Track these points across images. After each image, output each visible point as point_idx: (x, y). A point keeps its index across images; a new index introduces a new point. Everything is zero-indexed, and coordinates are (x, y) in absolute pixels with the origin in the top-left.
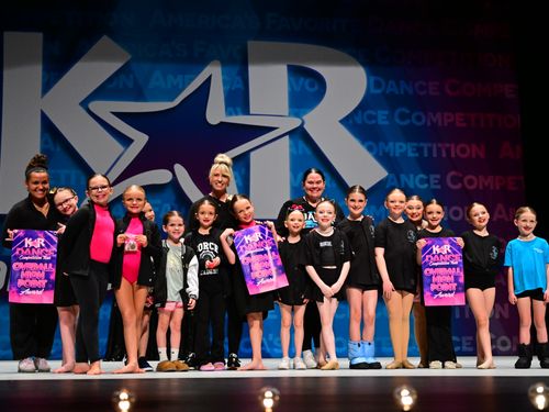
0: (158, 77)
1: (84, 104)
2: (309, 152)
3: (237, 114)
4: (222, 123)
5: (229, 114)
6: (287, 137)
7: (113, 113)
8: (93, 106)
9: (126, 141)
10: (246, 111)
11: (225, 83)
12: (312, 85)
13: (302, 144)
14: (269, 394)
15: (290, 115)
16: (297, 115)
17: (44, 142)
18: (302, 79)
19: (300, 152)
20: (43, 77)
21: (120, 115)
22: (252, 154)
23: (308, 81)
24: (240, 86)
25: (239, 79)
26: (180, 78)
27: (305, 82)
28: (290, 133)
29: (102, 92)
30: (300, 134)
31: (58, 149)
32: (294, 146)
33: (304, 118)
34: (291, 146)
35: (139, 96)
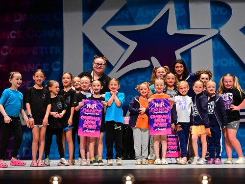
0: (141, 12)
1: (104, 28)
2: (223, 47)
3: (183, 29)
4: (175, 34)
5: (179, 29)
6: (211, 40)
7: (119, 32)
8: (109, 29)
9: (126, 46)
10: (188, 27)
11: (176, 12)
12: (224, 11)
13: (219, 44)
14: (205, 177)
15: (212, 28)
16: (216, 28)
17: (85, 48)
18: (218, 8)
19: (218, 48)
20: (83, 15)
21: (122, 33)
22: (192, 50)
23: (221, 9)
24: (185, 13)
25: (183, 10)
26: (152, 11)
27: (220, 10)
28: (213, 38)
29: (113, 21)
30: (218, 38)
31: (92, 52)
32: (215, 45)
33: (220, 29)
34: (213, 45)
35: (132, 22)
